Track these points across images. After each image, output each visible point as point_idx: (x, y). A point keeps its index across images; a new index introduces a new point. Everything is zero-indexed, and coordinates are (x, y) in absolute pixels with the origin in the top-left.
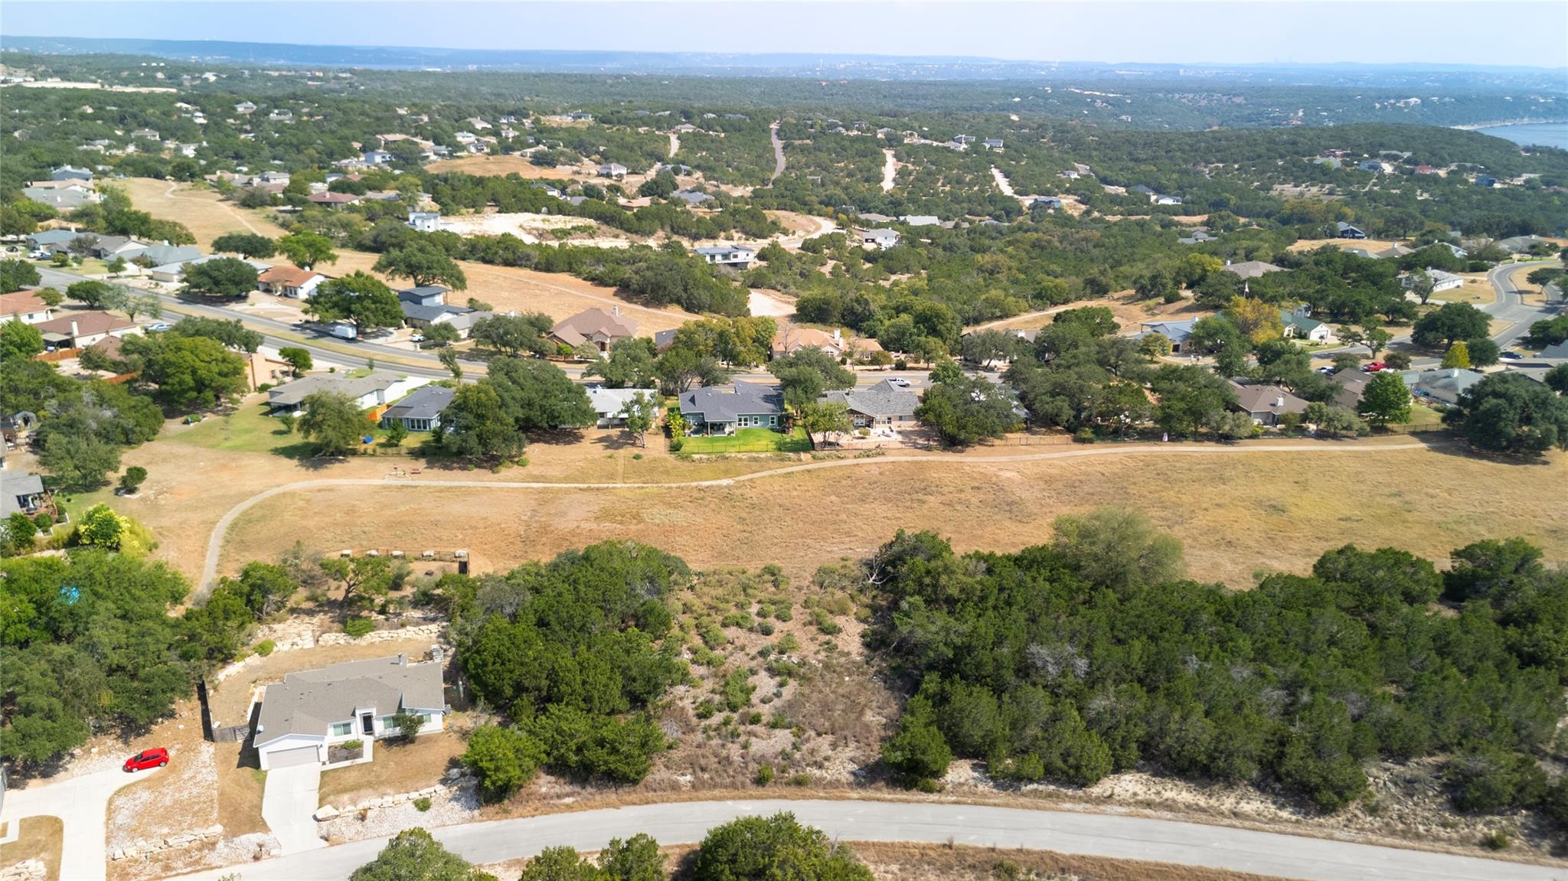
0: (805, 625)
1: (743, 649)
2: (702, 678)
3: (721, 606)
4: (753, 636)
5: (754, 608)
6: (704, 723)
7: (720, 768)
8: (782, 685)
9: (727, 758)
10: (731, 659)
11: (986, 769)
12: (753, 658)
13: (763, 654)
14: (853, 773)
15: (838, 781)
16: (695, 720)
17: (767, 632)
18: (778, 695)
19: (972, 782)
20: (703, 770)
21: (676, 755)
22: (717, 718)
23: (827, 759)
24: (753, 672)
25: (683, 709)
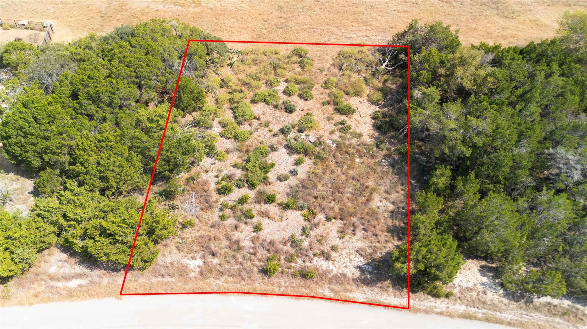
0: (323, 104)
1: (267, 125)
2: (228, 152)
3: (253, 83)
4: (278, 113)
5: (281, 86)
6: (223, 199)
7: (231, 252)
8: (298, 163)
9: (237, 242)
10: (256, 134)
11: (497, 273)
12: (275, 135)
13: (284, 131)
14: (359, 268)
15: (344, 275)
16: (215, 196)
17: (289, 110)
18: (293, 173)
19: (480, 288)
20: (213, 255)
21: (190, 234)
22: (236, 194)
23: (334, 248)
24: (273, 149)
25: (206, 183)
